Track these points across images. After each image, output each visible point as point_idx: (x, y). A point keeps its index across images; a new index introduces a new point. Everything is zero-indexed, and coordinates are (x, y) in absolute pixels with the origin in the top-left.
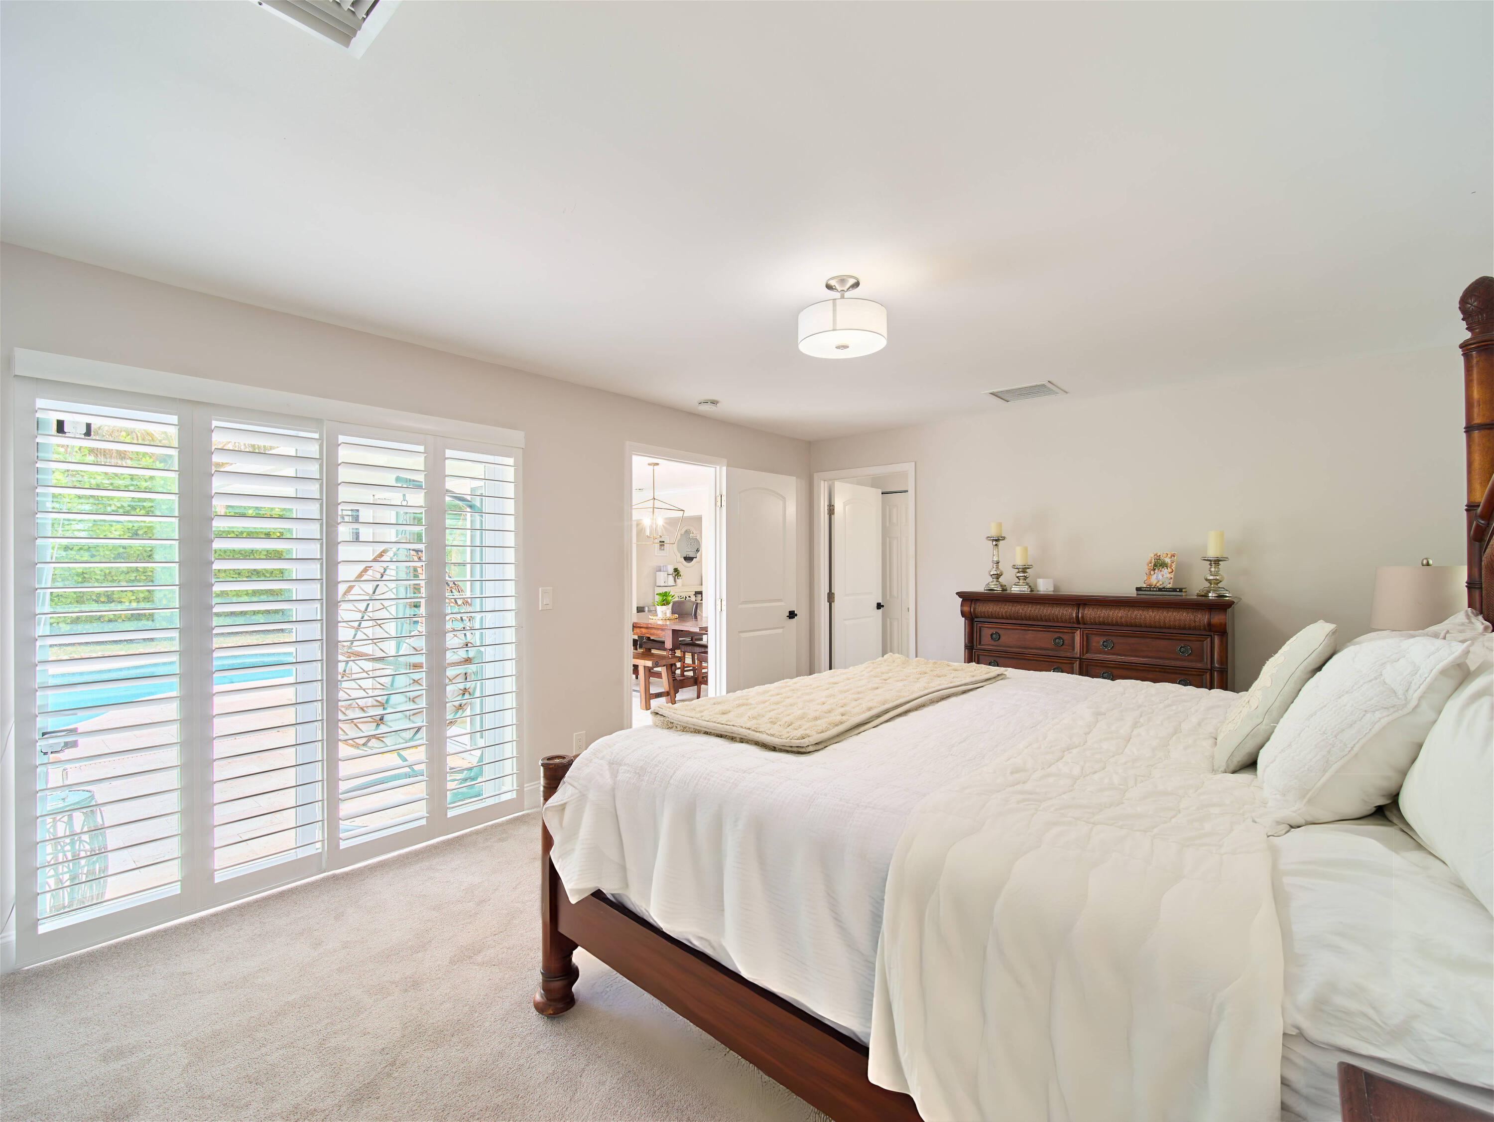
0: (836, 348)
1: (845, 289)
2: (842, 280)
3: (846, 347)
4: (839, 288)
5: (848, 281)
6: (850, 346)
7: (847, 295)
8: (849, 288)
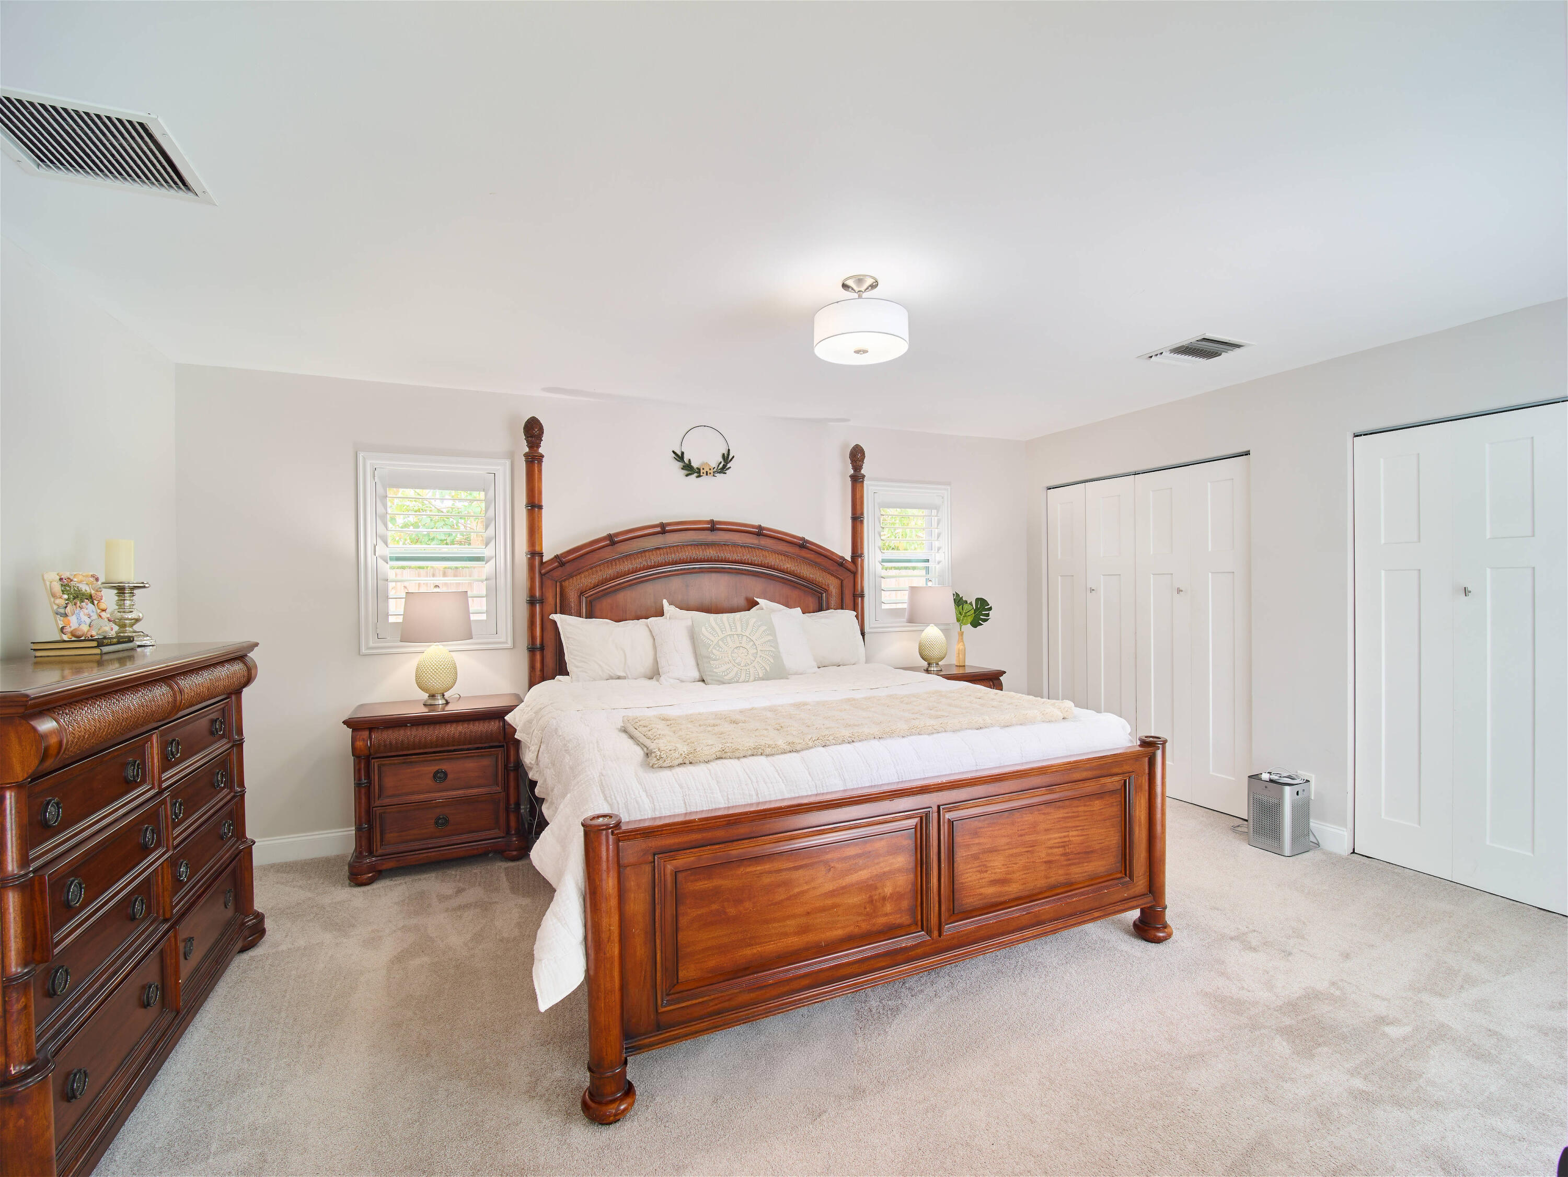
0: (854, 352)
1: (863, 289)
2: (860, 280)
3: (865, 352)
4: (857, 289)
5: (866, 281)
6: (869, 351)
7: (865, 295)
8: (867, 288)
